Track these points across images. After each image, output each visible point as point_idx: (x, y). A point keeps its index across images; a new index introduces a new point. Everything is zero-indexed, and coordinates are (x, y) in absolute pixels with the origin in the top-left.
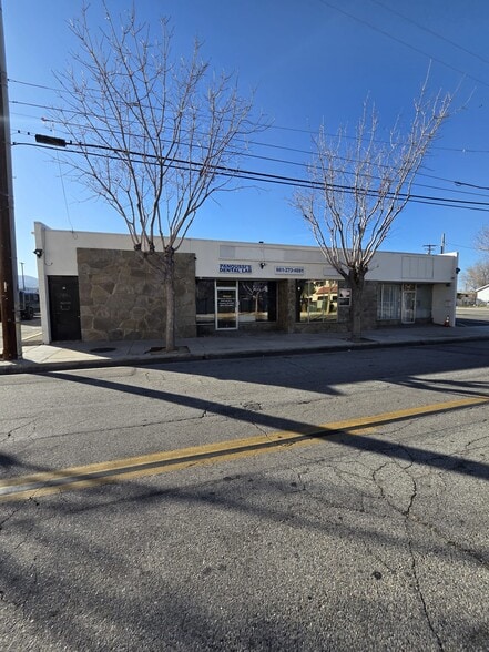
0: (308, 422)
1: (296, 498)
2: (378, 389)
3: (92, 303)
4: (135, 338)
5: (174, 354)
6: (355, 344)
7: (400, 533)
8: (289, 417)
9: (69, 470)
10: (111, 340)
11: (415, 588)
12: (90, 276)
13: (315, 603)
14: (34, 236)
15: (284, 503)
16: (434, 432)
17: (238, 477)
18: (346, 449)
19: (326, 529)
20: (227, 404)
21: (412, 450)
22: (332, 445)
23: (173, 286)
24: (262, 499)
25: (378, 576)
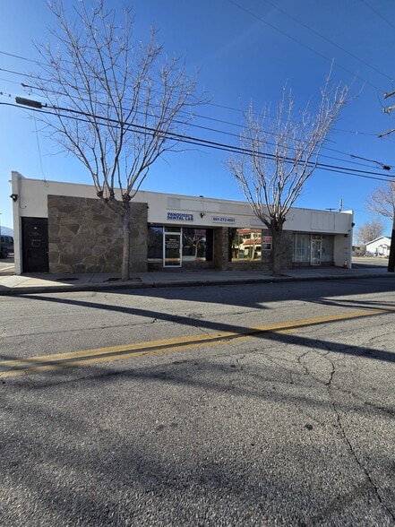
0: (243, 325)
1: (236, 375)
2: (297, 306)
3: (59, 241)
4: (95, 271)
5: (129, 283)
6: (277, 278)
7: (325, 397)
8: (226, 323)
9: (34, 358)
10: (74, 273)
11: (342, 434)
12: (59, 219)
13: (257, 448)
14: (11, 184)
15: (225, 379)
16: (344, 332)
17: (185, 361)
18: (274, 343)
19: (263, 396)
20: (174, 314)
21: (328, 343)
22: (263, 340)
23: (129, 227)
24: (207, 377)
25: (310, 427)
